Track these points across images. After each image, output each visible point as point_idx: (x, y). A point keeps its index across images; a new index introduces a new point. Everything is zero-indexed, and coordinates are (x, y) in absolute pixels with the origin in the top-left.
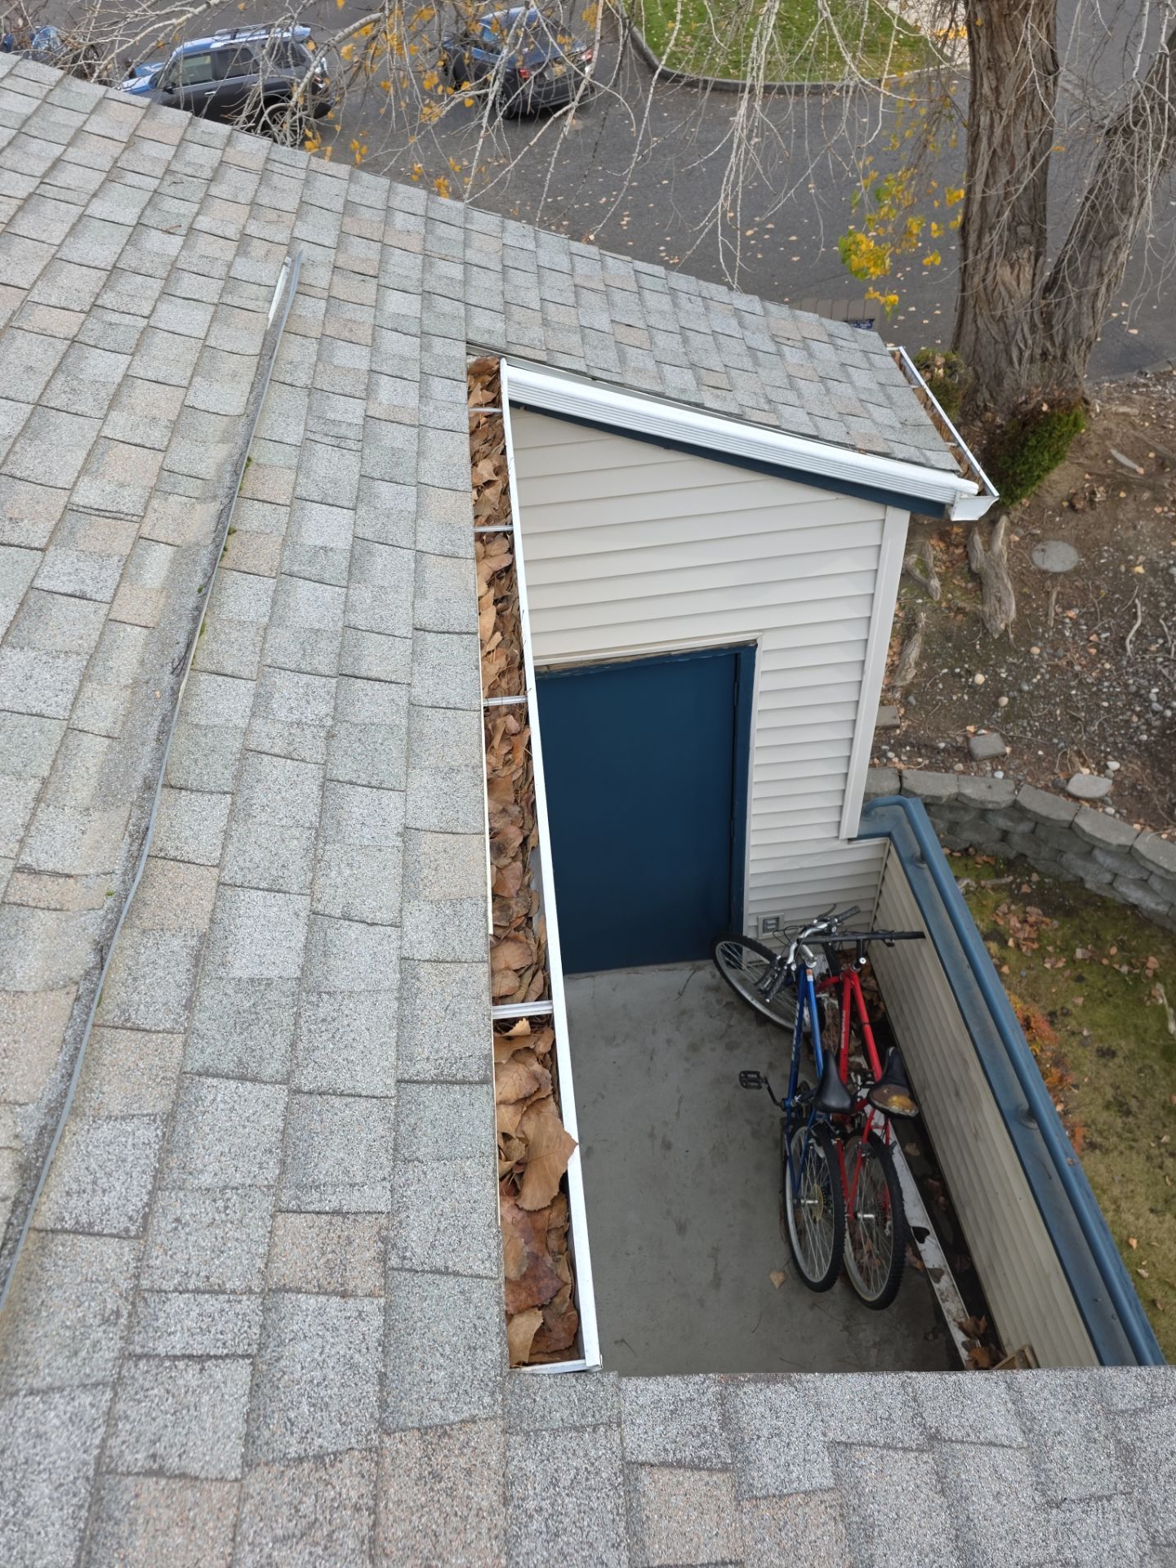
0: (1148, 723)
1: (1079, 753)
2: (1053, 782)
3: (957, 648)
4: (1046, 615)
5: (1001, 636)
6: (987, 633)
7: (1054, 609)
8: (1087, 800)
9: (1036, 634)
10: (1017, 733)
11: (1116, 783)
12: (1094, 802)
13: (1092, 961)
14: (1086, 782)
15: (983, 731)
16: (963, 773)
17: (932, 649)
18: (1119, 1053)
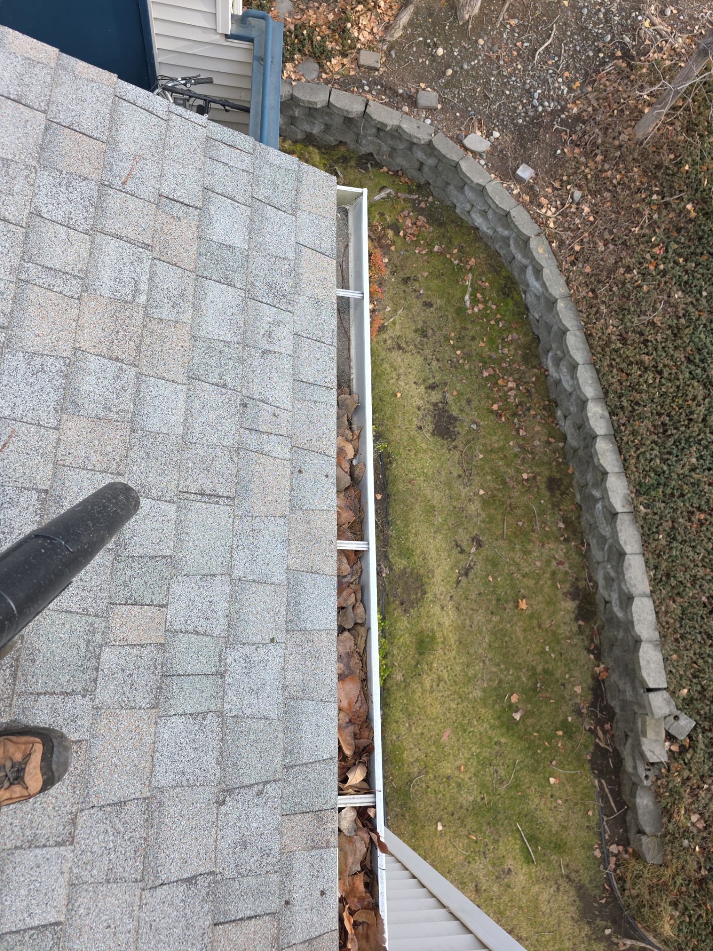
0: (526, 113)
1: (479, 121)
2: (458, 135)
3: (434, 24)
4: (497, 18)
5: (463, 25)
6: (456, 19)
7: (503, 14)
8: (472, 152)
9: (486, 30)
10: (449, 97)
11: (493, 146)
12: (476, 154)
13: (440, 254)
14: (477, 141)
15: (429, 89)
16: (407, 114)
17: (418, 20)
18: (435, 306)
